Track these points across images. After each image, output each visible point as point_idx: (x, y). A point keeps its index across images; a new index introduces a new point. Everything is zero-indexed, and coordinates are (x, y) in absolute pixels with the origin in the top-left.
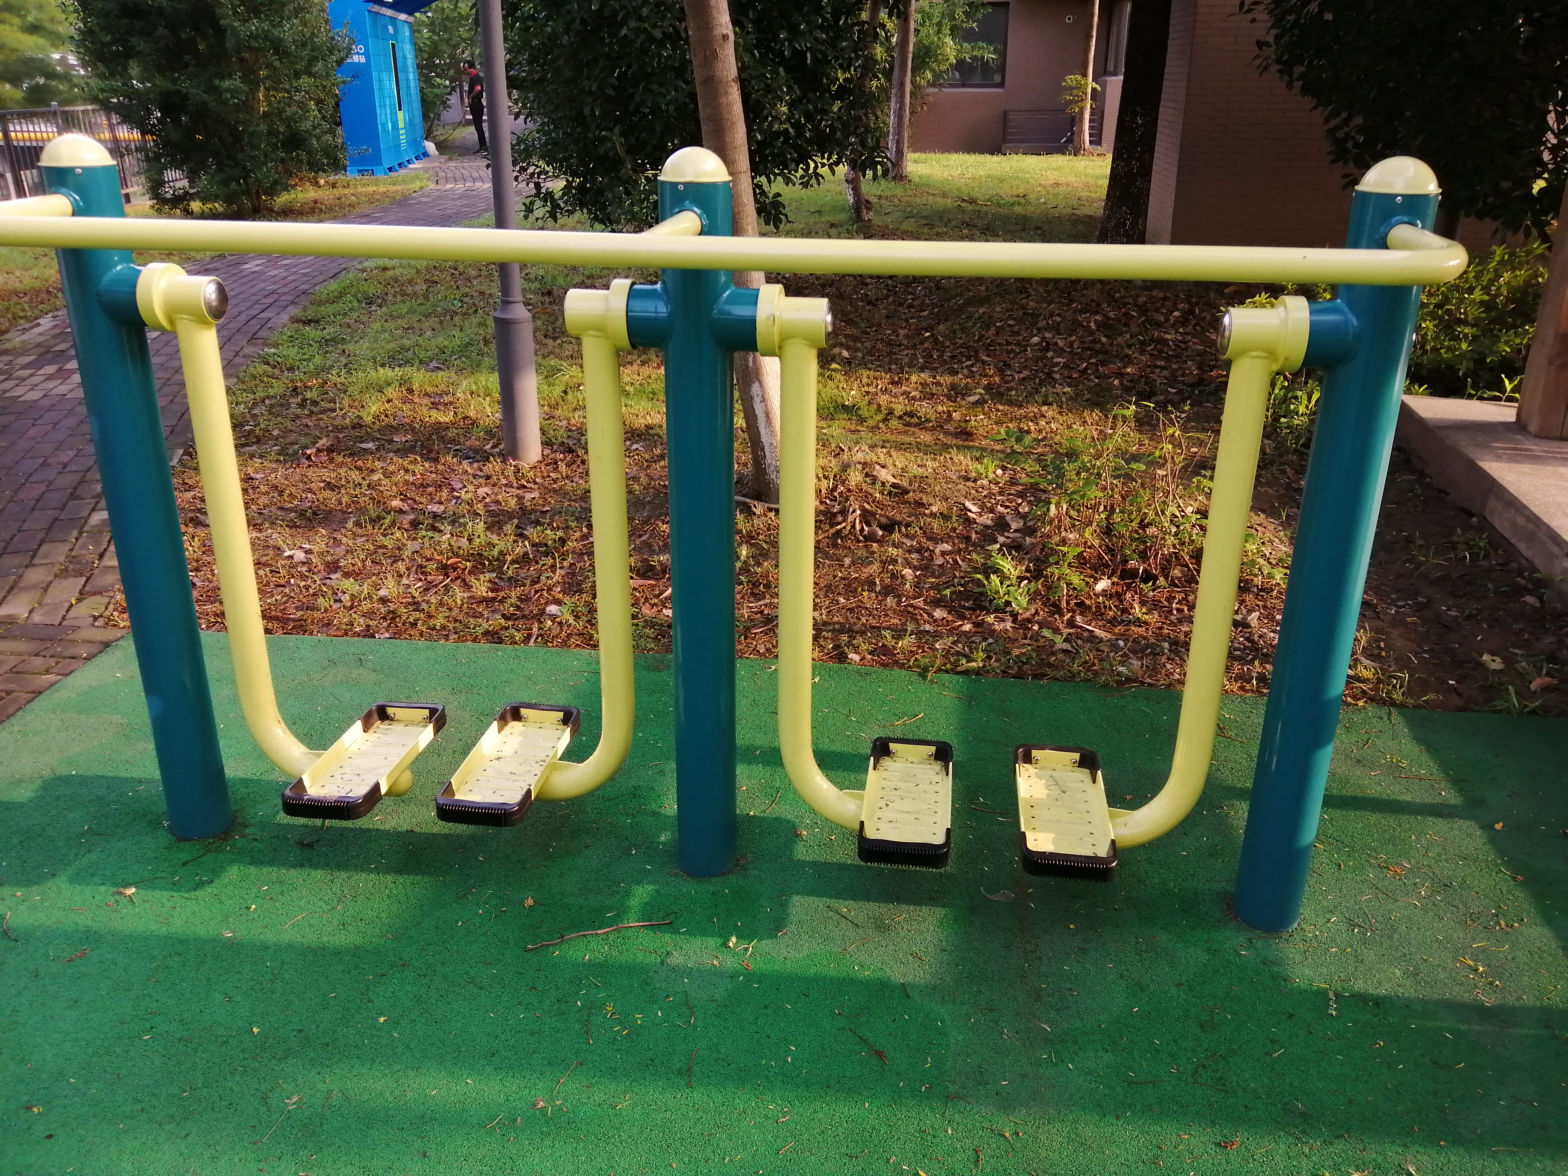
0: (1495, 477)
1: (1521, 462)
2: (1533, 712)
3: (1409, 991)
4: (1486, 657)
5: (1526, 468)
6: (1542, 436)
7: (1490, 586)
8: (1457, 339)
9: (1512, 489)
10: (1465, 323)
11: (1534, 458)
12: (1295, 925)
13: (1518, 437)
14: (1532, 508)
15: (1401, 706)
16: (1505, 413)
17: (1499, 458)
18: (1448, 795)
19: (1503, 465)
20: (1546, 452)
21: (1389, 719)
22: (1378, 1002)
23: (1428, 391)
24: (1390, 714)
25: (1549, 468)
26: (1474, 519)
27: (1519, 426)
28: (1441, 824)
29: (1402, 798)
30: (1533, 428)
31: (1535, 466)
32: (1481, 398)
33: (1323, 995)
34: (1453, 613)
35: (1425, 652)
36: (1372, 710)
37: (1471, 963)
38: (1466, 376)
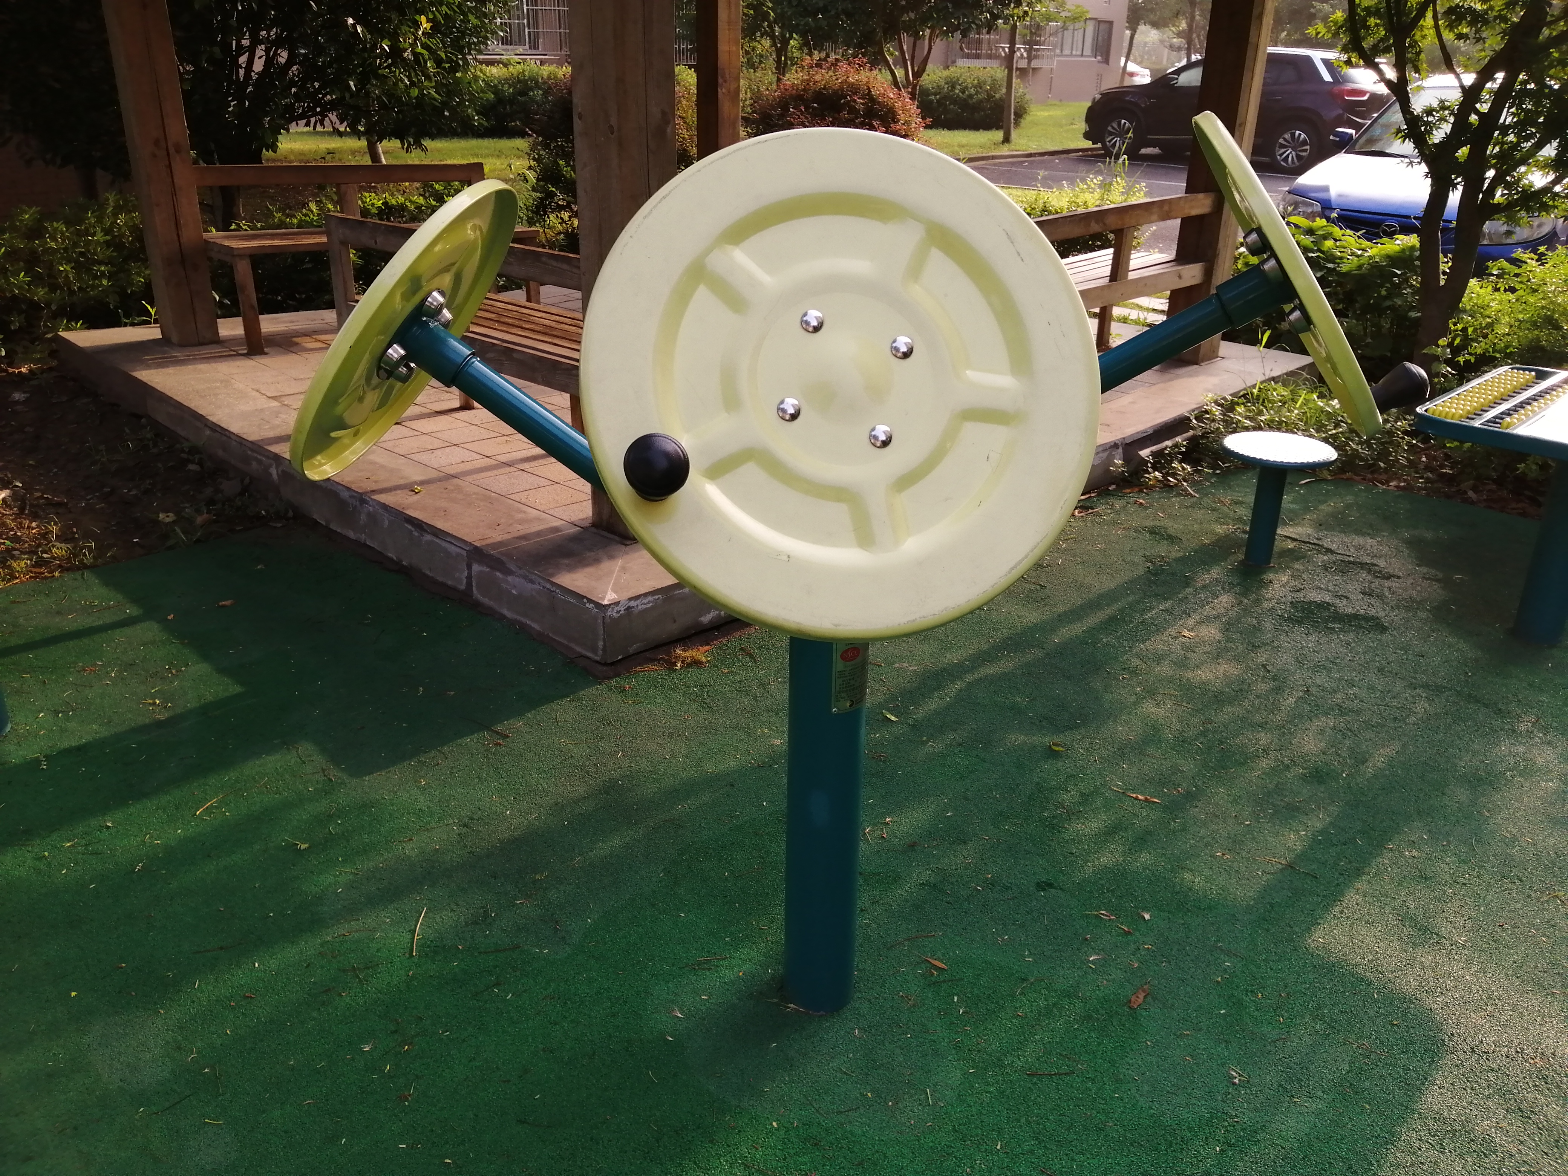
0: (145, 381)
1: (168, 367)
2: (198, 541)
3: (104, 732)
4: (161, 516)
5: (171, 370)
6: (183, 345)
7: (160, 465)
8: (96, 277)
9: (159, 387)
10: (100, 263)
11: (177, 362)
12: (8, 729)
13: (166, 348)
14: (175, 398)
15: (90, 567)
16: (153, 333)
17: (149, 367)
18: (130, 611)
19: (153, 371)
20: (188, 356)
21: (83, 578)
22: (79, 749)
23: (85, 326)
24: (83, 574)
25: (190, 367)
26: (143, 420)
27: (165, 341)
28: (128, 631)
29: (96, 624)
30: (175, 339)
31: (178, 368)
32: (133, 325)
33: (37, 761)
34: (134, 492)
35: (114, 526)
36: (67, 576)
37: (151, 701)
38: (116, 308)
